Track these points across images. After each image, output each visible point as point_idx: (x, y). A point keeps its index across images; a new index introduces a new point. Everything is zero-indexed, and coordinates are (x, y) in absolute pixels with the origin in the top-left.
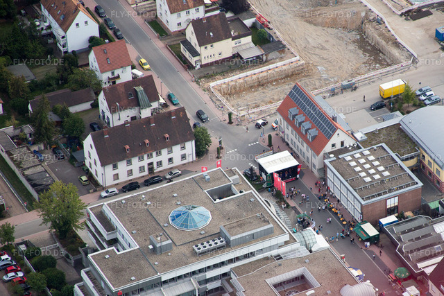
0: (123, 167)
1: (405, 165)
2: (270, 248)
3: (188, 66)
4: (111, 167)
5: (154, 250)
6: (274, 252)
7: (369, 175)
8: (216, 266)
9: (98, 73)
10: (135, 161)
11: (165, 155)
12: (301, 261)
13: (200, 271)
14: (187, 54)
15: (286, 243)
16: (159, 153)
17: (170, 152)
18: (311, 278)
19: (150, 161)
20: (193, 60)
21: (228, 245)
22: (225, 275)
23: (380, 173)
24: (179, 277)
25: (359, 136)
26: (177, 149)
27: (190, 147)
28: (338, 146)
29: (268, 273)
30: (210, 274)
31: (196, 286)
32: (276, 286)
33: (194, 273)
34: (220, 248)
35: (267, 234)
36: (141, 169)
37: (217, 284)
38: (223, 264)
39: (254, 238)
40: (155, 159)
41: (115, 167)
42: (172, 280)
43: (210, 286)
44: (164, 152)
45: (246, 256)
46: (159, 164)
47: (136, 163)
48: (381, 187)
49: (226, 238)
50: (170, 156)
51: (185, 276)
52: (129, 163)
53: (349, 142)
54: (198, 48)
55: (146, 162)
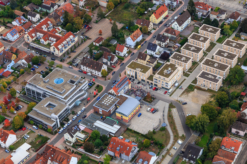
7: (105, 102)
10: (88, 68)
11: (94, 71)
13: (45, 91)
15: (63, 98)
18: (55, 107)
21: (52, 90)
26: (97, 72)
27: (100, 73)
31: (43, 93)
32: (49, 104)
41: (84, 67)
42: (39, 88)
48: (101, 106)
51: (42, 90)
55: (90, 70)
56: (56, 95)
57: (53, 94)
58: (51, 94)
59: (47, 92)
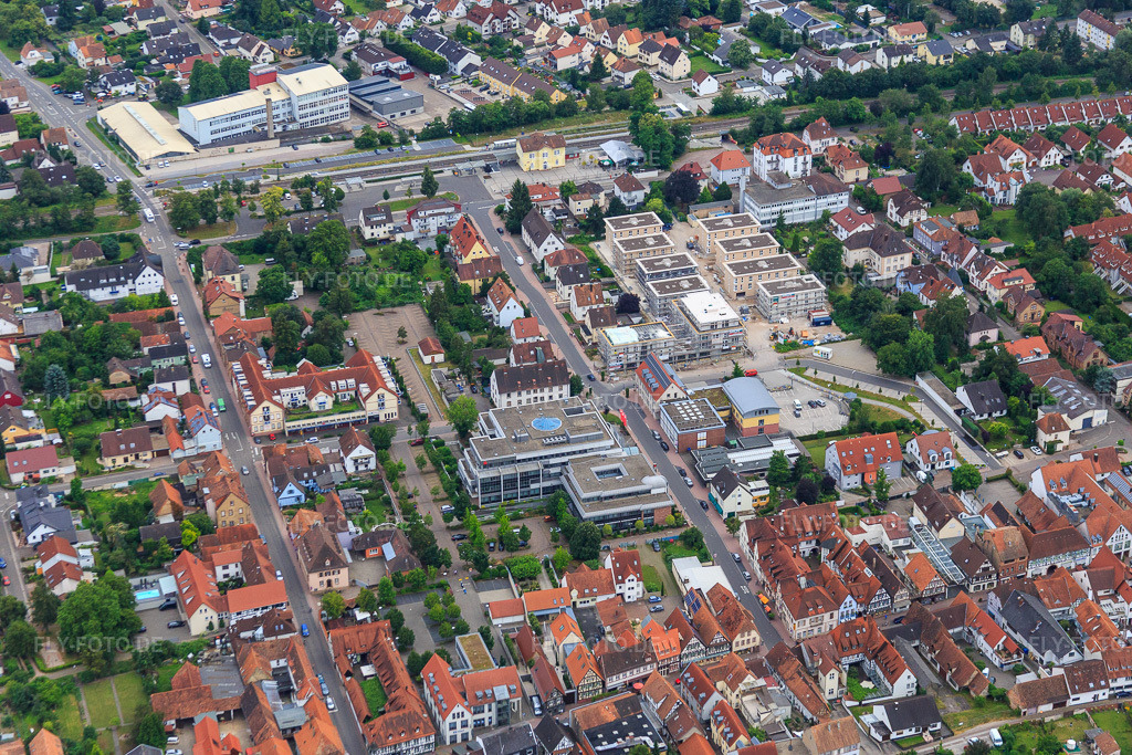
0: (514, 396)
1: (718, 415)
2: (599, 449)
3: (583, 343)
4: (506, 395)
5: (515, 440)
6: (602, 453)
7: (689, 416)
8: (557, 455)
9: (514, 339)
10: (524, 393)
11: (546, 393)
12: (620, 460)
13: (546, 457)
14: (583, 334)
15: (612, 447)
16: (542, 391)
17: (551, 390)
18: (623, 470)
19: (535, 395)
20: (586, 338)
21: (568, 442)
22: (564, 464)
23: (696, 415)
24: (530, 459)
25: (689, 392)
26: (556, 389)
27: (566, 389)
28: (672, 397)
29: (594, 465)
30: (552, 461)
31: (541, 467)
32: (597, 473)
33: (541, 458)
34: (562, 443)
35: (599, 438)
36: (529, 401)
37: (558, 470)
38: (563, 455)
39: (588, 439)
40: (539, 395)
41: (509, 395)
42: (524, 460)
43: (552, 471)
44: (546, 390)
45: (580, 452)
46: (542, 398)
47: (524, 396)
48: (696, 424)
49: (568, 437)
50: (551, 394)
51: (535, 458)
52: (520, 394)
53: (681, 395)
54: (591, 330)
55: (533, 395)
56: (585, 451)
57: (574, 453)
58: (568, 454)
59: (552, 456)
